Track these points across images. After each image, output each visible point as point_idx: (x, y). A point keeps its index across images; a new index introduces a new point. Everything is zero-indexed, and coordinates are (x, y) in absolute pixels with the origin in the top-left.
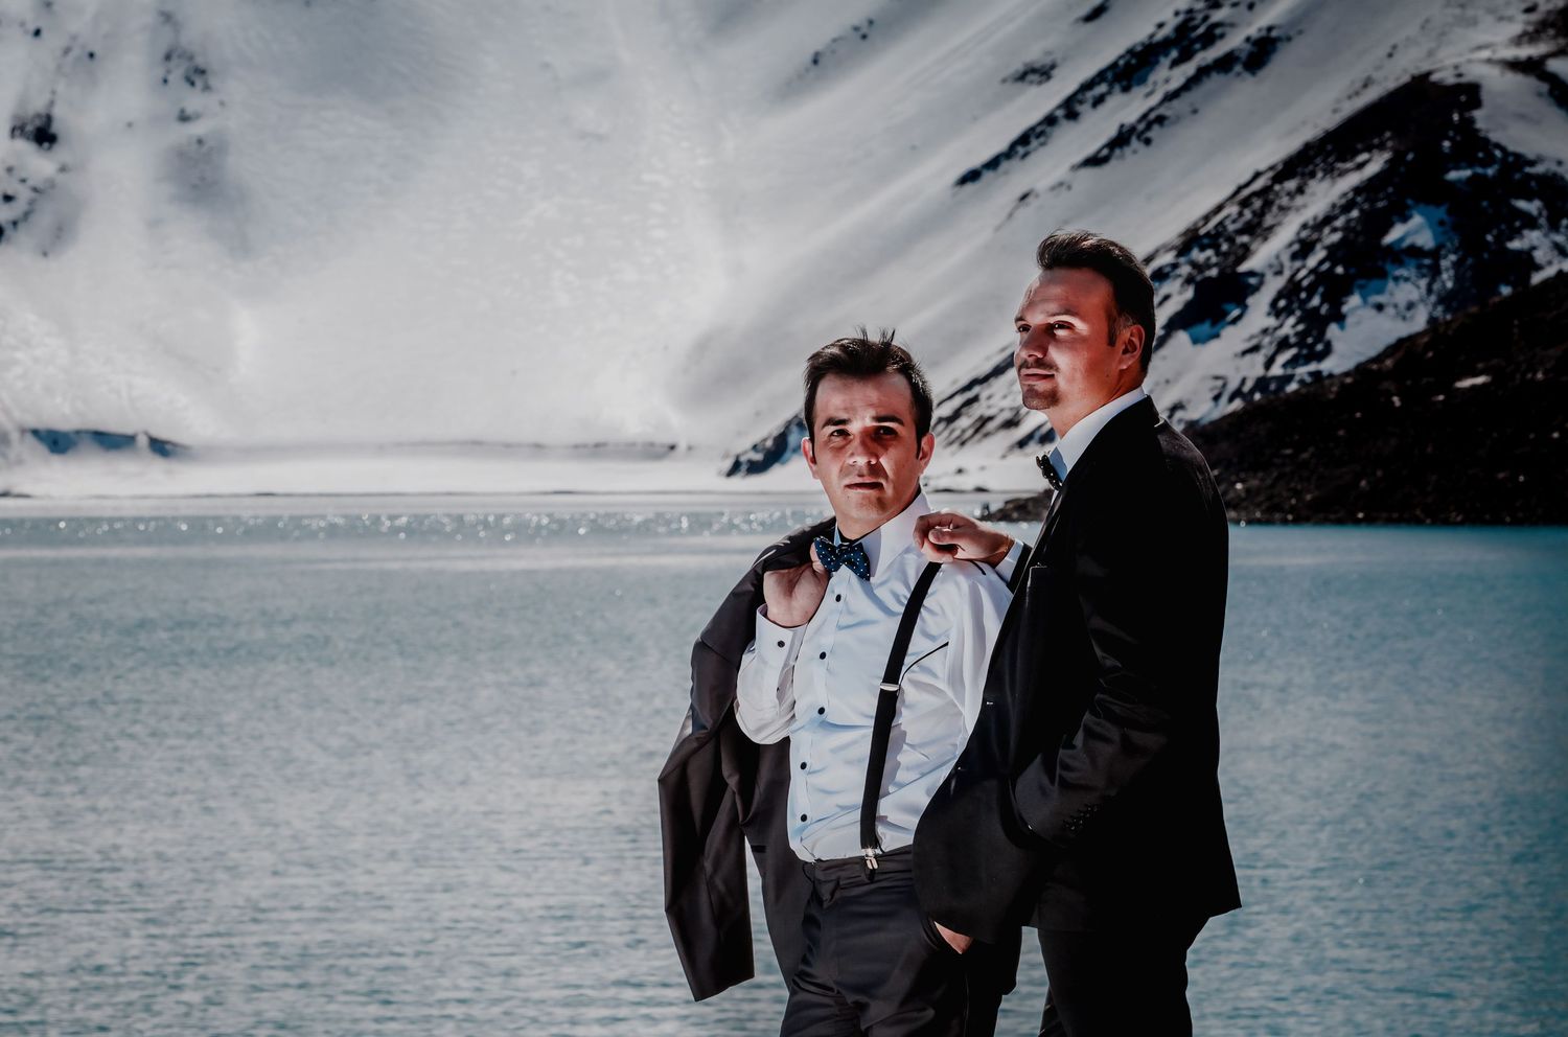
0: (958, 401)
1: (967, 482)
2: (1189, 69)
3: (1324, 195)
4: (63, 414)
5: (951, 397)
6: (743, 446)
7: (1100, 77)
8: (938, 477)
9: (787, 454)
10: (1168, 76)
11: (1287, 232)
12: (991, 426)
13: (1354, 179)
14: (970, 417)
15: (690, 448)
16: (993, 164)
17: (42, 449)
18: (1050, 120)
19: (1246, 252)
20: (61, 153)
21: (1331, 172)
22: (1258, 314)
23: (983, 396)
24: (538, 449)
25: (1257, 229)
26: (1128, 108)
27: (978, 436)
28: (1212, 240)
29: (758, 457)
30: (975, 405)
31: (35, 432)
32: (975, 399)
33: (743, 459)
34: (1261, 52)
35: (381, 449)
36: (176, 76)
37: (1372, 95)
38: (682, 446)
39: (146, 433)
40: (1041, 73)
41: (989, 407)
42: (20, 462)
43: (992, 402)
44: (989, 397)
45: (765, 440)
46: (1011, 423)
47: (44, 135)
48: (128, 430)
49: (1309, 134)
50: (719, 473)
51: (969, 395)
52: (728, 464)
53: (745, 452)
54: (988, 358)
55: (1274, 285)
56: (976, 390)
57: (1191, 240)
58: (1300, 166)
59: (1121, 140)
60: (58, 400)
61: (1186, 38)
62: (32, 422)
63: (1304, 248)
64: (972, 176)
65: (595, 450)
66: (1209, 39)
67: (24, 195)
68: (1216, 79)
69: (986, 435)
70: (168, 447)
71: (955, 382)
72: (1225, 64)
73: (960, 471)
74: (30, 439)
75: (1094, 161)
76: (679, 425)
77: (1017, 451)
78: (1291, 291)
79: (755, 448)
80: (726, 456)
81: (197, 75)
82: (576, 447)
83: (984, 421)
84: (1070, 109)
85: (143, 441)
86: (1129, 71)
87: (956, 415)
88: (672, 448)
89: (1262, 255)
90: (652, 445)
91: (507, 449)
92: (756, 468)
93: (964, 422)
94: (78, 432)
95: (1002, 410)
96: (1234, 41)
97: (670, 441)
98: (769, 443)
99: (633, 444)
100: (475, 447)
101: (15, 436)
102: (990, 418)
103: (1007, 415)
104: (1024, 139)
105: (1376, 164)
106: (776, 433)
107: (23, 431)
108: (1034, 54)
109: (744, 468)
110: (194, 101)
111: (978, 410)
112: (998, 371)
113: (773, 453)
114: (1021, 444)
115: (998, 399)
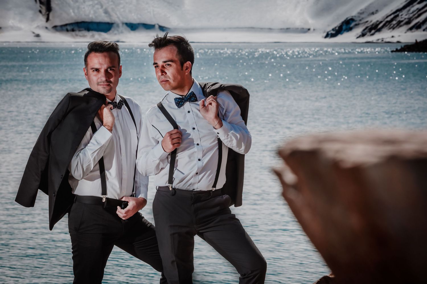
0: (392, 16)
1: (395, 40)
4: (134, 19)
5: (390, 15)
6: (329, 29)
8: (386, 38)
9: (342, 32)
12: (402, 23)
14: (396, 21)
15: (314, 30)
17: (129, 29)
23: (400, 14)
24: (270, 30)
27: (398, 27)
29: (333, 32)
30: (398, 18)
31: (127, 24)
32: (398, 16)
33: (329, 33)
35: (225, 29)
38: (312, 29)
39: (158, 24)
41: (402, 18)
42: (122, 32)
43: (403, 16)
44: (402, 15)
45: (336, 27)
46: (408, 23)
48: (153, 23)
50: (323, 37)
51: (396, 14)
52: (325, 34)
53: (330, 31)
54: (402, 4)
56: (398, 13)
60: (133, 15)
62: (125, 21)
65: (287, 30)
69: (401, 26)
70: (164, 28)
71: (392, 11)
73: (393, 37)
74: (125, 26)
76: (311, 23)
77: (410, 31)
79: (333, 30)
80: (324, 32)
82: (281, 29)
83: (400, 22)
85: (157, 26)
87: (392, 20)
88: (309, 29)
90: (303, 29)
91: (261, 30)
92: (333, 36)
93: (394, 22)
94: (139, 24)
95: (405, 19)
97: (308, 27)
98: (337, 28)
99: (298, 29)
100: (252, 29)
101: (121, 25)
102: (402, 21)
103: (407, 20)
106: (339, 25)
107: (123, 23)
109: (330, 36)
111: (399, 19)
112: (404, 7)
113: (338, 31)
114: (411, 29)
115: (404, 16)
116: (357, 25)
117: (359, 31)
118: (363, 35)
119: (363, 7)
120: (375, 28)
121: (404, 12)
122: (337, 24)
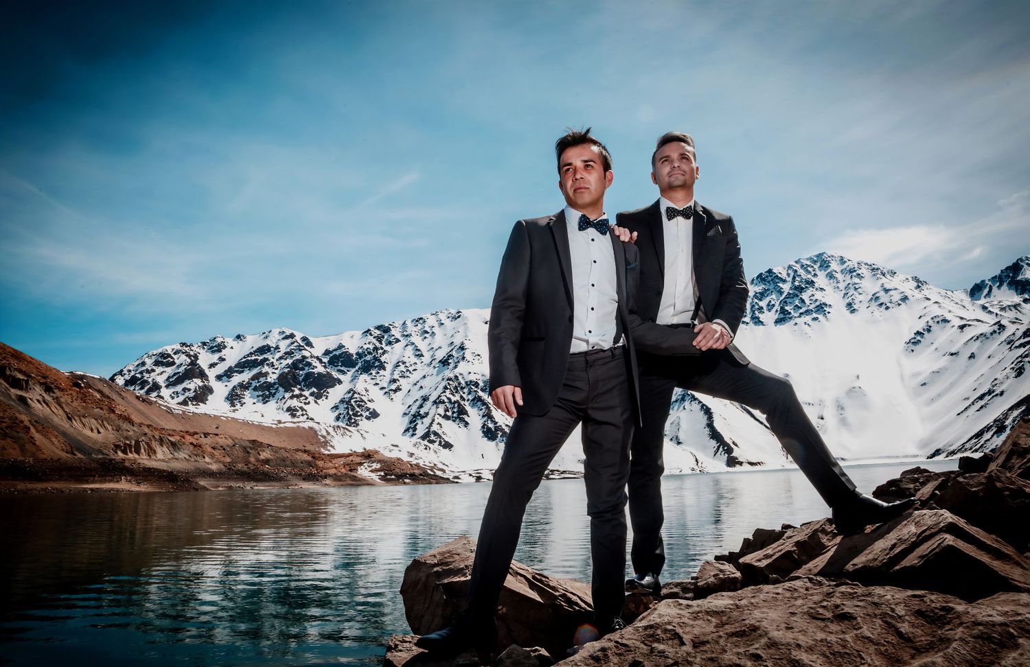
2: (991, 396)
3: (1016, 413)
6: (929, 455)
7: (977, 398)
10: (987, 398)
11: (1011, 419)
13: (1020, 410)
15: (920, 455)
16: (962, 412)
18: (970, 405)
19: (1005, 422)
20: (825, 420)
21: (1016, 409)
22: (1008, 431)
24: (897, 457)
25: (1006, 418)
26: (982, 403)
28: (999, 420)
34: (1002, 393)
36: (840, 409)
37: (1021, 398)
40: (968, 399)
46: (971, 449)
47: (822, 418)
49: (1013, 404)
50: (925, 459)
52: (927, 457)
55: (1010, 427)
57: (995, 421)
58: (1012, 409)
59: (982, 407)
61: (990, 392)
63: (1014, 421)
64: (959, 414)
66: (993, 392)
67: (820, 426)
68: (995, 398)
72: (997, 395)
75: (978, 411)
76: (916, 452)
78: (1013, 427)
81: (842, 409)
83: (966, 449)
84: (973, 403)
86: (981, 397)
89: (1007, 423)
90: (915, 455)
91: (893, 457)
92: (931, 458)
96: (998, 392)
97: (917, 455)
99: (912, 455)
100: (888, 457)
104: (966, 408)
105: (1024, 408)
108: (966, 396)
110: (842, 412)
111: (965, 447)
112: (967, 442)
113: (933, 456)
114: (973, 452)
115: (968, 446)
116: (943, 452)
117: (945, 454)
118: (947, 456)
119: (945, 443)
120: (953, 453)
121: (968, 444)
122: (933, 452)
